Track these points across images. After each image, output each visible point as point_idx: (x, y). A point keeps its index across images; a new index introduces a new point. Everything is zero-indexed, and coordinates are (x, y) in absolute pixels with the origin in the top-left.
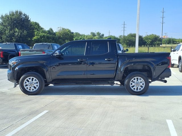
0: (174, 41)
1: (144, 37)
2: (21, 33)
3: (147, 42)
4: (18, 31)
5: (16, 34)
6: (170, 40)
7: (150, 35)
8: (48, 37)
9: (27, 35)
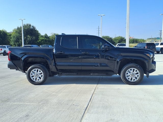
0: (137, 41)
1: (114, 39)
2: (32, 38)
3: (115, 43)
4: (29, 37)
5: (28, 39)
6: (134, 40)
7: (118, 37)
8: (46, 40)
9: (35, 40)
